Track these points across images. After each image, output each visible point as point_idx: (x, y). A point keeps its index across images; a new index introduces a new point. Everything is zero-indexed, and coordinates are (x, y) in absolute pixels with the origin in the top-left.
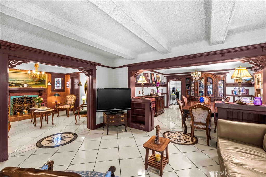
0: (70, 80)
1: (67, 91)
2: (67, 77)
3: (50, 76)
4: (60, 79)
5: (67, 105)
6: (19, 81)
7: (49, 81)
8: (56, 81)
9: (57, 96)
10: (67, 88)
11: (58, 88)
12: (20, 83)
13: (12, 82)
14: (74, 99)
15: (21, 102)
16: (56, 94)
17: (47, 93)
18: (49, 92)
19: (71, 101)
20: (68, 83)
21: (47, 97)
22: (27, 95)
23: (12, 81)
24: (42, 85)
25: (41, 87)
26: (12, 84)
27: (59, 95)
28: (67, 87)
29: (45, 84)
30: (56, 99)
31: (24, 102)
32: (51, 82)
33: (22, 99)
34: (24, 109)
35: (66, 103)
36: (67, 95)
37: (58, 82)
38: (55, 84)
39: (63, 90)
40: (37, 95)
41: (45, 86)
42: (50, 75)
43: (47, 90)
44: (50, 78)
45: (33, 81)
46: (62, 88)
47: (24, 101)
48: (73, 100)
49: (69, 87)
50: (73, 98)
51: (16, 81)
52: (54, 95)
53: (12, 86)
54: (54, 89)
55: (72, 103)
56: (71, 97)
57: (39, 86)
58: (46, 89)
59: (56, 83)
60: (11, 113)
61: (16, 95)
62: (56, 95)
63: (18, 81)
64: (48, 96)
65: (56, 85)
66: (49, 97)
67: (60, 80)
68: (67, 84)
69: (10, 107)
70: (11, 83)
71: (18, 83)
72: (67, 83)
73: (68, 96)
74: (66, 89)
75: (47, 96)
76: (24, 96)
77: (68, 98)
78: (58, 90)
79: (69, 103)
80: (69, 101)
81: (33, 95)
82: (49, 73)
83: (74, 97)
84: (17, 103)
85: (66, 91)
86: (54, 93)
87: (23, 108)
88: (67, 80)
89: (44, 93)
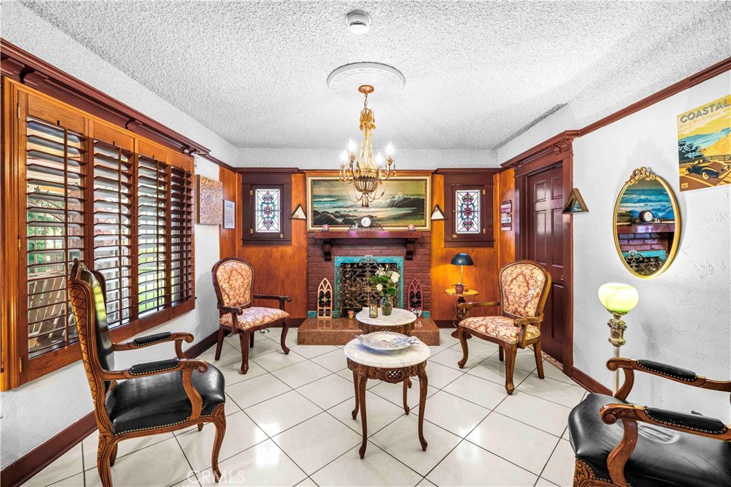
0: (514, 196)
1: (504, 244)
2: (504, 184)
3: (439, 183)
4: (475, 195)
5: (505, 315)
6: (352, 206)
7: (435, 203)
8: (460, 204)
9: (462, 264)
10: (503, 229)
11: (468, 229)
12: (356, 214)
13: (336, 212)
14: (539, 290)
15: (358, 276)
16: (458, 256)
17: (430, 249)
18: (438, 245)
19: (524, 301)
20: (509, 206)
21: (430, 267)
22: (372, 256)
23: (338, 207)
24: (415, 219)
25: (411, 227)
26: (337, 217)
27: (469, 262)
28: (504, 225)
29: (423, 216)
30: (460, 277)
31: (364, 279)
32: (442, 207)
33: (361, 267)
34: (365, 301)
35: (499, 304)
36: (504, 264)
37: (468, 205)
38: (458, 215)
39: (485, 239)
40: (400, 255)
41: (423, 221)
42: (440, 179)
43: (430, 237)
44: (440, 190)
45: (388, 207)
46: (482, 230)
47: (364, 276)
48: (533, 292)
49: (509, 225)
50: (531, 282)
51: (347, 207)
52: (454, 262)
53: (337, 224)
54: (454, 236)
55: (531, 311)
56: (521, 277)
57: (405, 223)
58: (424, 234)
59: (461, 212)
60: (336, 312)
61: (347, 255)
62: (460, 261)
63: (350, 209)
64: (434, 261)
65: (460, 219)
66: (438, 265)
67: (475, 197)
68: (501, 213)
69: (333, 291)
70: (334, 215)
71: (351, 214)
72: (503, 207)
73: (509, 270)
74: (497, 235)
75: (430, 261)
76: (365, 257)
77: (509, 278)
78: (469, 240)
79: (511, 307)
80: (511, 298)
81: (389, 255)
82: (436, 172)
83: (539, 275)
84: (348, 281)
85: (497, 244)
86: (455, 251)
87: (363, 298)
88: (503, 195)
89: (420, 251)
